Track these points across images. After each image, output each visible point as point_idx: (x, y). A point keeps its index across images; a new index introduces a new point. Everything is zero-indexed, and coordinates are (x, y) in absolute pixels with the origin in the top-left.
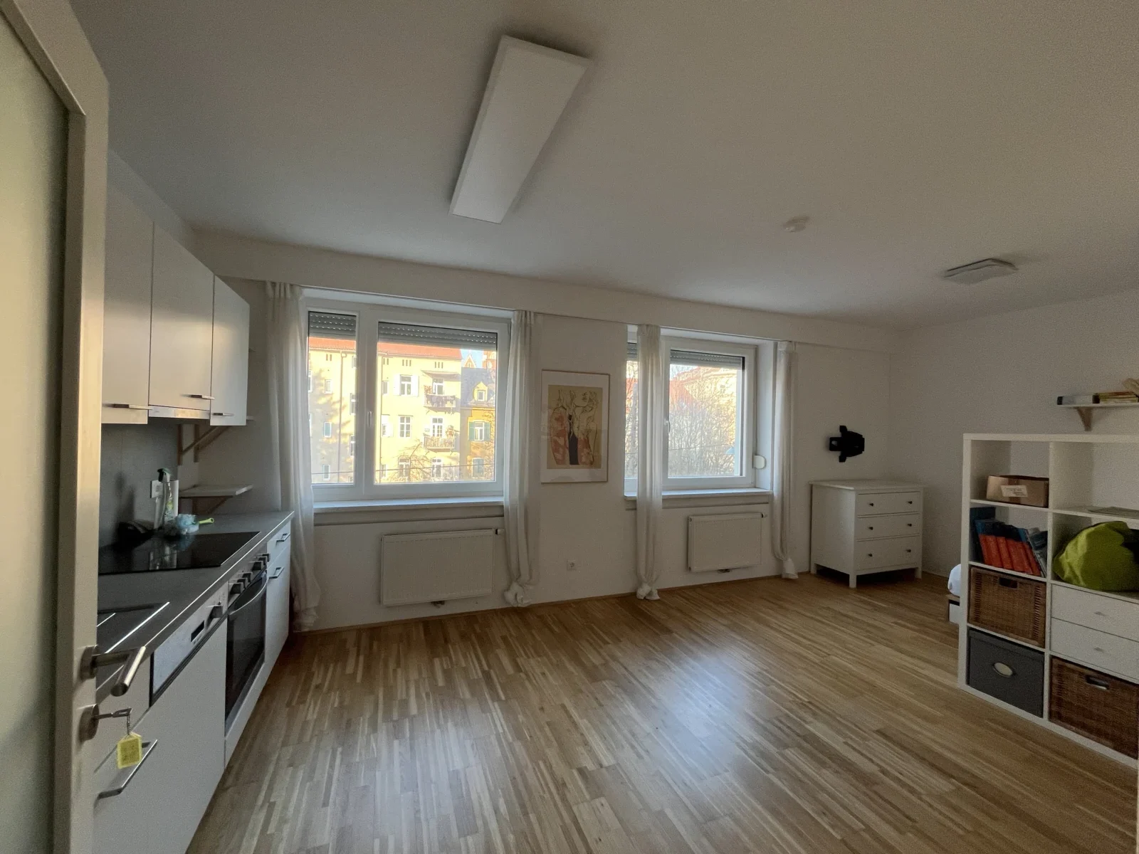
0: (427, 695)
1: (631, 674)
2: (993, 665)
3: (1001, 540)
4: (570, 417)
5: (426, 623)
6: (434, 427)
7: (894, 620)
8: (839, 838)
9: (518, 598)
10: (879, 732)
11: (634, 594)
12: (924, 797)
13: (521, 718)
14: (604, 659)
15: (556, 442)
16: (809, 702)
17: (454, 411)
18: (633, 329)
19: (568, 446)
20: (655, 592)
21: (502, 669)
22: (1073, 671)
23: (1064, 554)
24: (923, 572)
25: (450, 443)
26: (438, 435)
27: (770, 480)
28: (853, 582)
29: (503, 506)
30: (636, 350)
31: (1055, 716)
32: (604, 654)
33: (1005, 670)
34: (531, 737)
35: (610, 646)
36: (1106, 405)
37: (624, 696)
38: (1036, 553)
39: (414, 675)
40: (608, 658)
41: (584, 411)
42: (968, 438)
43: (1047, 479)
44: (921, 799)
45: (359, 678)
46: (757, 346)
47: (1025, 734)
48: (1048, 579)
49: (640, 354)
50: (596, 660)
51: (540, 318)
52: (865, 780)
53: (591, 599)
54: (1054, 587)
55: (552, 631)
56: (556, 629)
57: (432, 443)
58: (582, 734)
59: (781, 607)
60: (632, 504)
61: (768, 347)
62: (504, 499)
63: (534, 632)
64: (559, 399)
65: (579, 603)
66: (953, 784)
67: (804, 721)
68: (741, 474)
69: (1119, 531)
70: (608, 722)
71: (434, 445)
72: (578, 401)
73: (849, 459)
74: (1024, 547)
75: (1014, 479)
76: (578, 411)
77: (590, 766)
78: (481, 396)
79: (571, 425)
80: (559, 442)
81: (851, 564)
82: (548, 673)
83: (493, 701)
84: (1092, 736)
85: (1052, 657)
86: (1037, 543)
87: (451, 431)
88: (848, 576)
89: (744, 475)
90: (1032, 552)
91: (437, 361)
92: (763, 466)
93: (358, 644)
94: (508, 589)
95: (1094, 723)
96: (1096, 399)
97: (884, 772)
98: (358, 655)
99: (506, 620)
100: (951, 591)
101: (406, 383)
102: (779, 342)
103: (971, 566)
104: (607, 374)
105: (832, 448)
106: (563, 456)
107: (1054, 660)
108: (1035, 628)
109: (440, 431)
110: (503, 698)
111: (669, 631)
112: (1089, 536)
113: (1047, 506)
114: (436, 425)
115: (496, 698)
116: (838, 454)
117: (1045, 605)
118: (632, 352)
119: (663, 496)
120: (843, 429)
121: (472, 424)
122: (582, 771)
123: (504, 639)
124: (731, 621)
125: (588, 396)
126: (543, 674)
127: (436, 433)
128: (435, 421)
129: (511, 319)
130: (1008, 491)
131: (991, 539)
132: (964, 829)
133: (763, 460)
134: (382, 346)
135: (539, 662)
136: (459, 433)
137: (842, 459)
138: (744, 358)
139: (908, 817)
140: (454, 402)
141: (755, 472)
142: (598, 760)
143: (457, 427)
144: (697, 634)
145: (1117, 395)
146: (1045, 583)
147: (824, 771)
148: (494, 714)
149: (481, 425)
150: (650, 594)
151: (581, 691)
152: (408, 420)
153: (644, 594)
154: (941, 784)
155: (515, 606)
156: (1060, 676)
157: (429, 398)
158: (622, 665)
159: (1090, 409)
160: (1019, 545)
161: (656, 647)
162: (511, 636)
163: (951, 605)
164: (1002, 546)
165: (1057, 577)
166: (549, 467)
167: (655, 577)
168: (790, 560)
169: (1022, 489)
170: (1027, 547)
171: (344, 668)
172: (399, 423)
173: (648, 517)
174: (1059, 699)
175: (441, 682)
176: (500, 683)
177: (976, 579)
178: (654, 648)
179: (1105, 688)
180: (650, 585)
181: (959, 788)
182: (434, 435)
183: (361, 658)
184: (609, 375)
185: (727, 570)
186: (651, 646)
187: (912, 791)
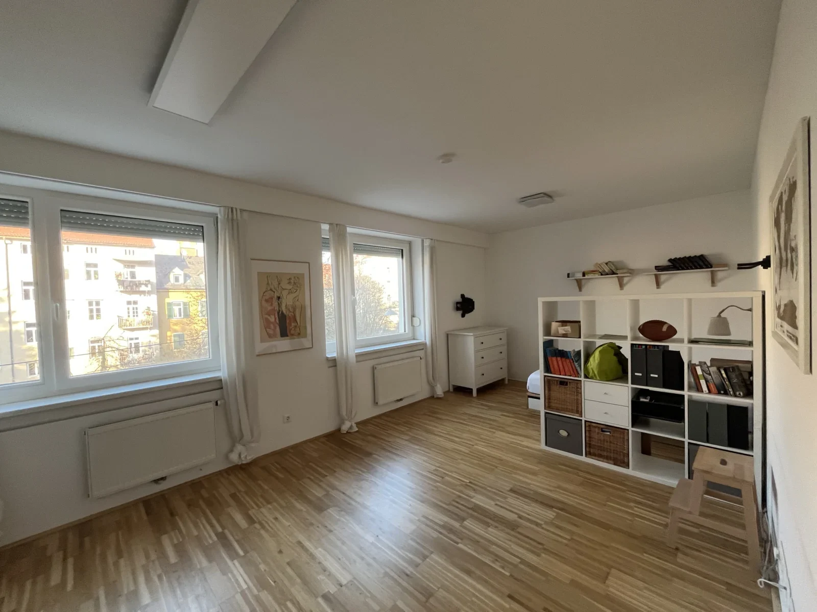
0: (160, 577)
1: (348, 496)
2: (558, 432)
3: (559, 359)
4: (279, 298)
5: (147, 503)
6: (128, 309)
7: (500, 413)
8: (508, 574)
9: (242, 456)
10: (512, 490)
11: (339, 430)
12: (544, 526)
13: (262, 567)
14: (325, 490)
15: (267, 320)
16: (470, 482)
17: (149, 293)
18: (325, 227)
19: (278, 322)
20: (354, 425)
21: (236, 525)
22: (595, 427)
23: (589, 364)
24: (509, 380)
25: (148, 322)
26: (134, 316)
27: (424, 333)
28: (475, 393)
29: (221, 380)
30: (329, 243)
31: (588, 454)
32: (324, 486)
33: (563, 433)
34: (275, 582)
35: (328, 477)
36: (589, 277)
37: (347, 517)
38: (576, 364)
39: (140, 560)
40: (328, 489)
41: (290, 292)
42: (541, 300)
43: (580, 322)
44: (543, 528)
45: (70, 586)
46: (411, 242)
47: (576, 467)
48: (582, 379)
49: (332, 245)
50: (319, 493)
51: (245, 215)
52: (512, 526)
53: (305, 442)
54: (585, 382)
55: (277, 478)
56: (281, 475)
57: (128, 323)
58: (320, 563)
59: (438, 418)
60: (333, 363)
61: (417, 242)
62: (222, 374)
63: (260, 482)
64: (268, 284)
65: (295, 447)
66: (554, 512)
67: (470, 497)
68: (405, 331)
69: (612, 348)
70: (339, 543)
71: (130, 325)
72: (285, 285)
73: (467, 315)
74: (570, 362)
75: (564, 323)
76: (285, 293)
77: (332, 589)
78: (177, 279)
79: (279, 305)
80: (270, 319)
81: (472, 382)
82: (279, 516)
83: (232, 559)
84: (605, 460)
85: (586, 421)
86: (576, 359)
87: (148, 312)
88: (472, 389)
89: (407, 332)
90: (574, 364)
91: (128, 249)
92: (418, 324)
93: (63, 547)
94: (231, 451)
95: (605, 454)
96: (584, 275)
97: (520, 517)
98: (65, 559)
99: (232, 478)
100: (529, 390)
101: (92, 270)
102: (425, 240)
103: (545, 376)
104: (307, 263)
105: (458, 309)
106: (274, 330)
107: (587, 423)
108: (577, 407)
109: (135, 313)
110: (241, 553)
111: (369, 454)
112: (600, 352)
113: (580, 337)
114: (131, 307)
115: (233, 555)
116: (460, 313)
117: (581, 393)
118: (325, 244)
119: (356, 353)
120: (463, 296)
121: (170, 304)
122: (326, 597)
123: (233, 496)
124: (410, 436)
125: (292, 281)
126: (276, 519)
127: (131, 314)
128: (129, 303)
129: (217, 215)
130: (561, 330)
131: (554, 359)
132: (566, 539)
133: (418, 320)
134: (66, 235)
135: (270, 509)
136: (156, 313)
137: (463, 316)
138: (402, 250)
139: (539, 543)
140: (149, 286)
141: (414, 328)
142: (338, 581)
143: (154, 308)
144: (390, 452)
145: (593, 272)
146: (581, 381)
147: (490, 529)
148: (235, 572)
149: (179, 305)
150: (351, 427)
151: (312, 524)
152: (98, 303)
153: (347, 429)
154: (550, 514)
155: (240, 464)
156: (590, 431)
157: (121, 283)
158: (341, 491)
159: (581, 280)
160: (568, 361)
161: (363, 469)
162: (239, 491)
163: (530, 399)
164: (560, 363)
165: (586, 377)
166: (262, 341)
167: (353, 414)
168: (438, 386)
169: (568, 328)
170: (571, 361)
171: (47, 580)
172: (87, 307)
173: (346, 372)
174: (590, 444)
175: (173, 558)
176: (237, 541)
177: (548, 383)
178: (361, 471)
179: (609, 433)
180: (350, 421)
181: (558, 513)
182: (129, 316)
183: (70, 561)
184: (309, 263)
185: (401, 400)
186: (359, 470)
187: (537, 524)
